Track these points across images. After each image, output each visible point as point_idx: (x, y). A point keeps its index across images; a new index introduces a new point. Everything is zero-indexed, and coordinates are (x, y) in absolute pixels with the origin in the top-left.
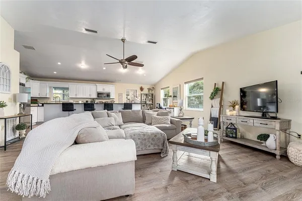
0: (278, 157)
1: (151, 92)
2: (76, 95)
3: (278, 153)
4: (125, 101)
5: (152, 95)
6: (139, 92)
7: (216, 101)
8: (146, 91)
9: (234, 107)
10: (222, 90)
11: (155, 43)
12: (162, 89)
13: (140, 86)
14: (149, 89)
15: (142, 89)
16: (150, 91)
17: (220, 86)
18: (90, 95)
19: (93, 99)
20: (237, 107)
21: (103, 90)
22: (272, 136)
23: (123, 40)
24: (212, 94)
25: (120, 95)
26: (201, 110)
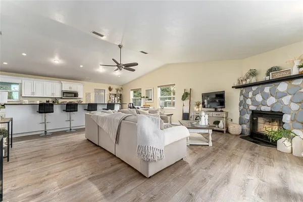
0: (225, 132)
1: (119, 93)
2: (33, 93)
3: (225, 130)
4: (92, 101)
5: (121, 95)
6: (107, 92)
7: (187, 102)
8: (114, 92)
9: (198, 105)
10: (190, 94)
11: (146, 53)
12: (131, 90)
13: (109, 86)
14: (117, 90)
15: (110, 89)
16: (119, 91)
17: (189, 92)
18: (53, 94)
19: (56, 98)
20: (201, 105)
21: (70, 88)
22: (221, 121)
23: (120, 46)
24: (183, 96)
25: (88, 95)
26: (174, 108)
